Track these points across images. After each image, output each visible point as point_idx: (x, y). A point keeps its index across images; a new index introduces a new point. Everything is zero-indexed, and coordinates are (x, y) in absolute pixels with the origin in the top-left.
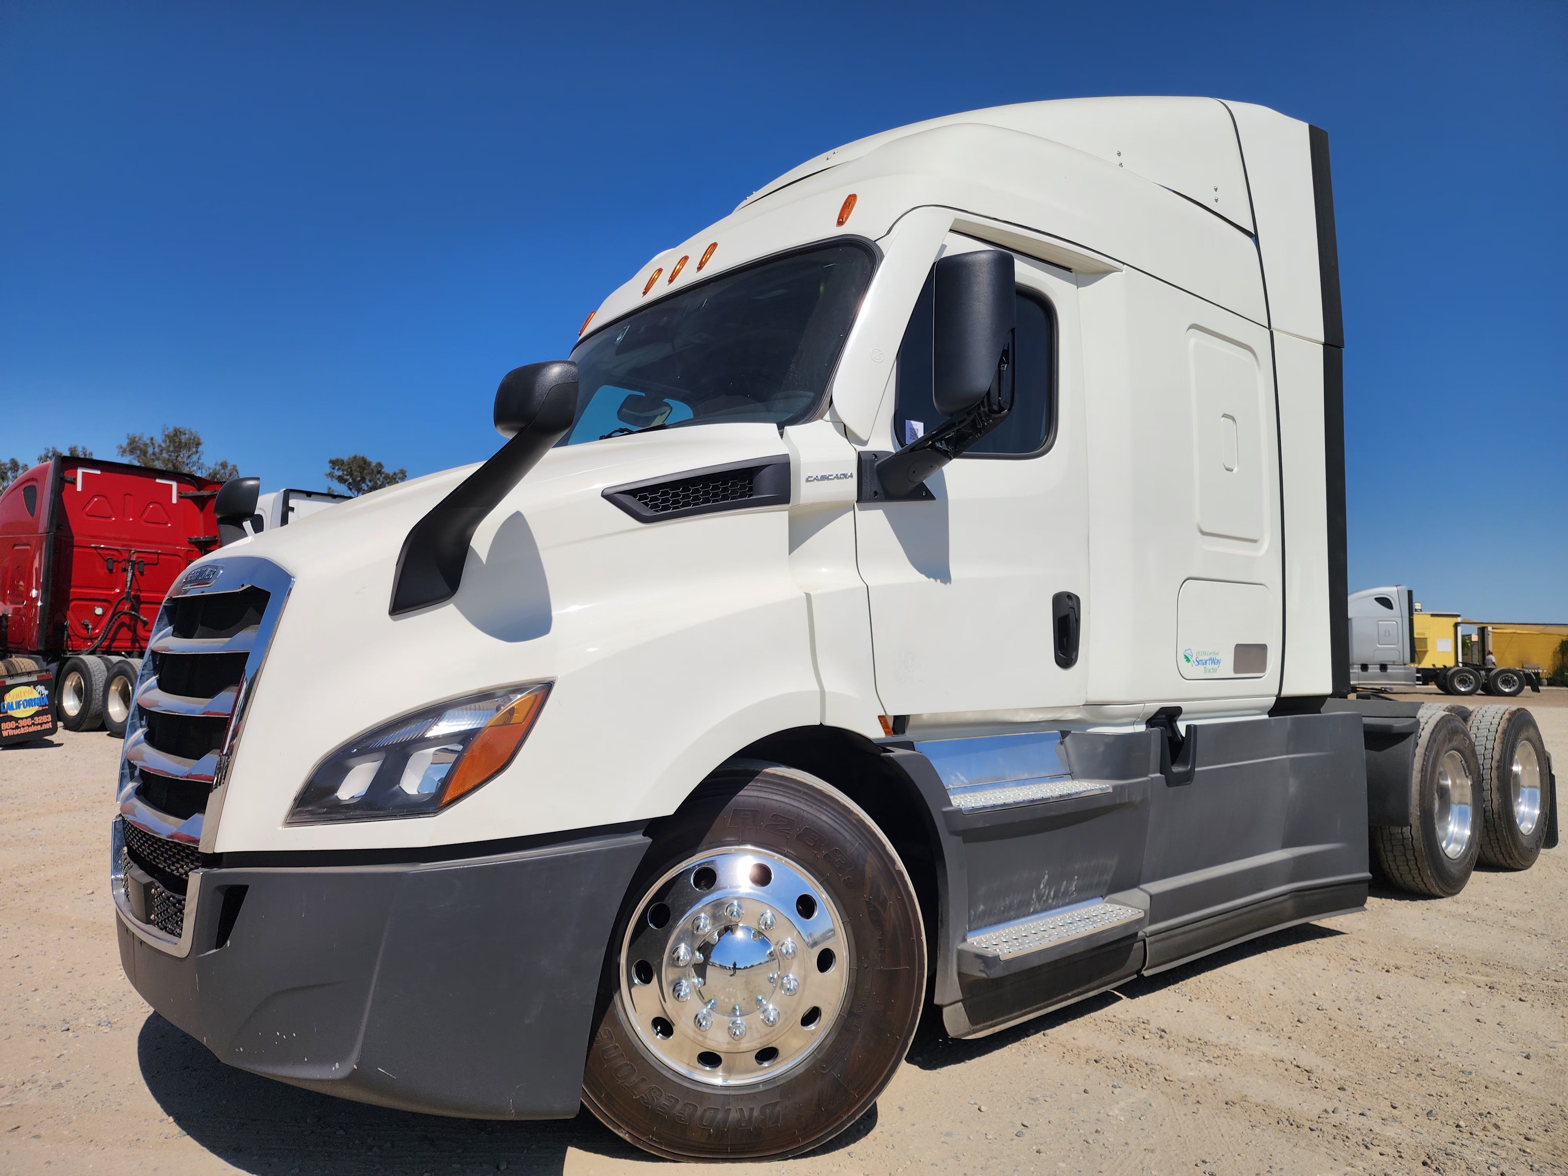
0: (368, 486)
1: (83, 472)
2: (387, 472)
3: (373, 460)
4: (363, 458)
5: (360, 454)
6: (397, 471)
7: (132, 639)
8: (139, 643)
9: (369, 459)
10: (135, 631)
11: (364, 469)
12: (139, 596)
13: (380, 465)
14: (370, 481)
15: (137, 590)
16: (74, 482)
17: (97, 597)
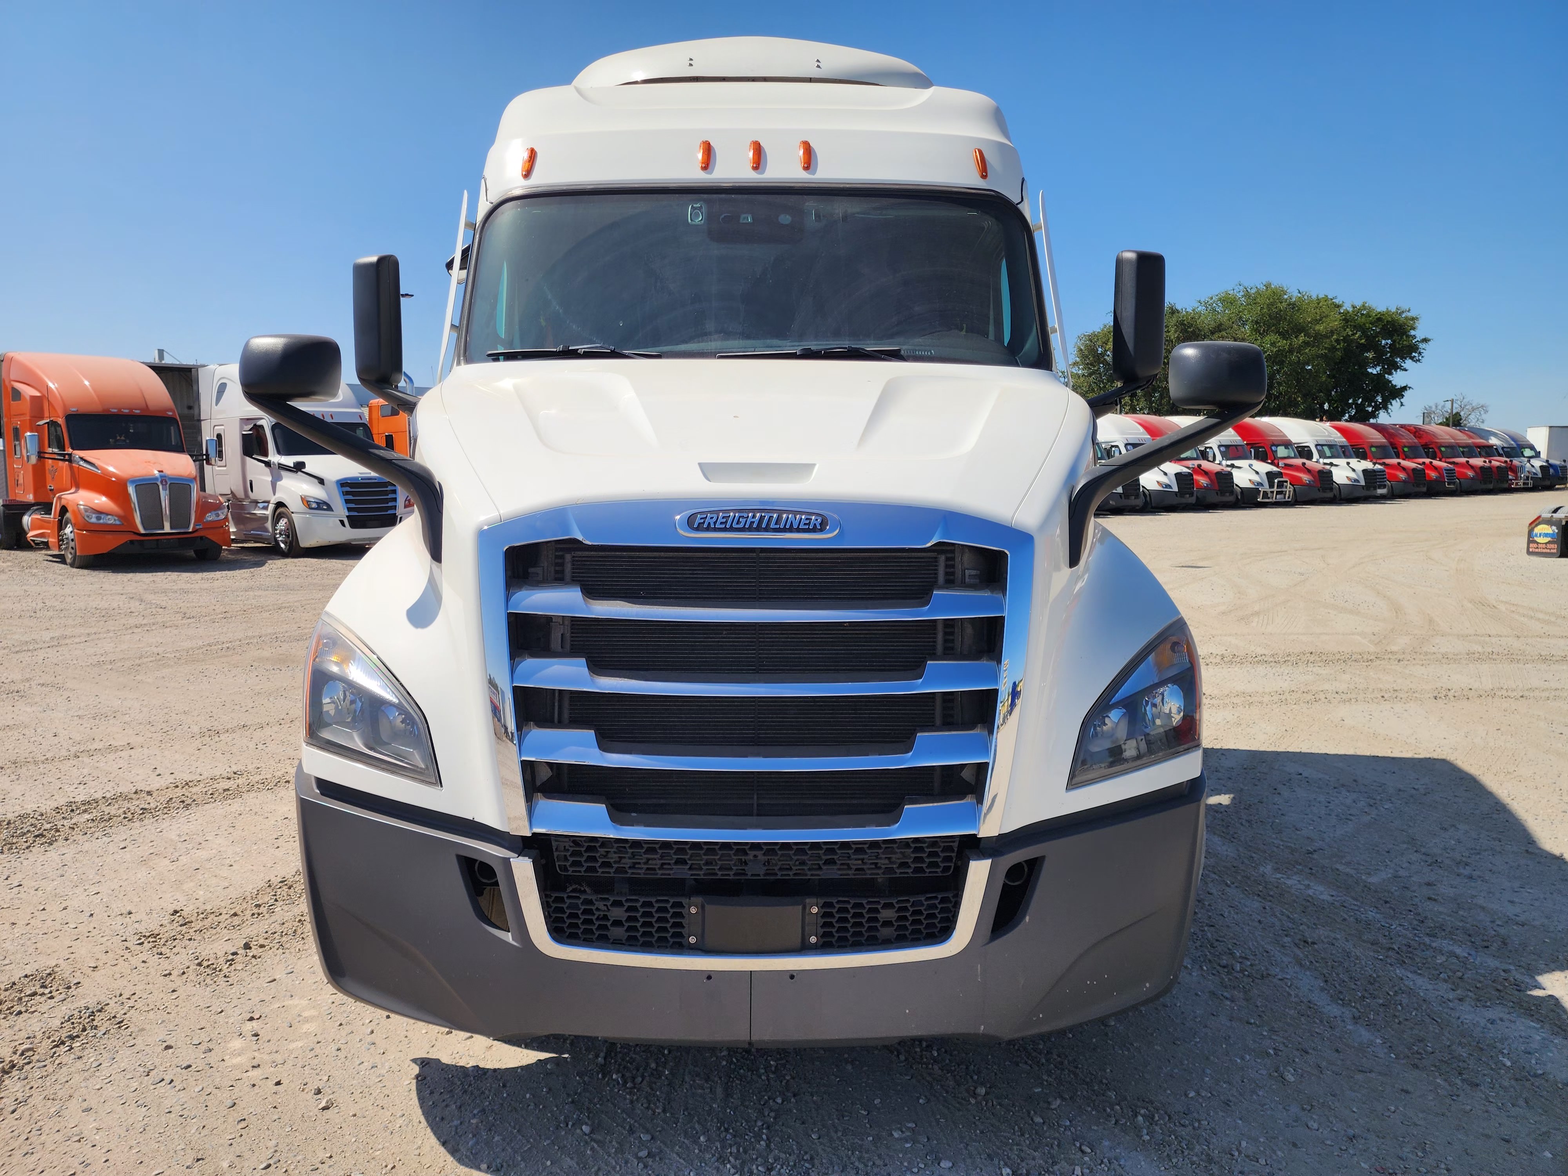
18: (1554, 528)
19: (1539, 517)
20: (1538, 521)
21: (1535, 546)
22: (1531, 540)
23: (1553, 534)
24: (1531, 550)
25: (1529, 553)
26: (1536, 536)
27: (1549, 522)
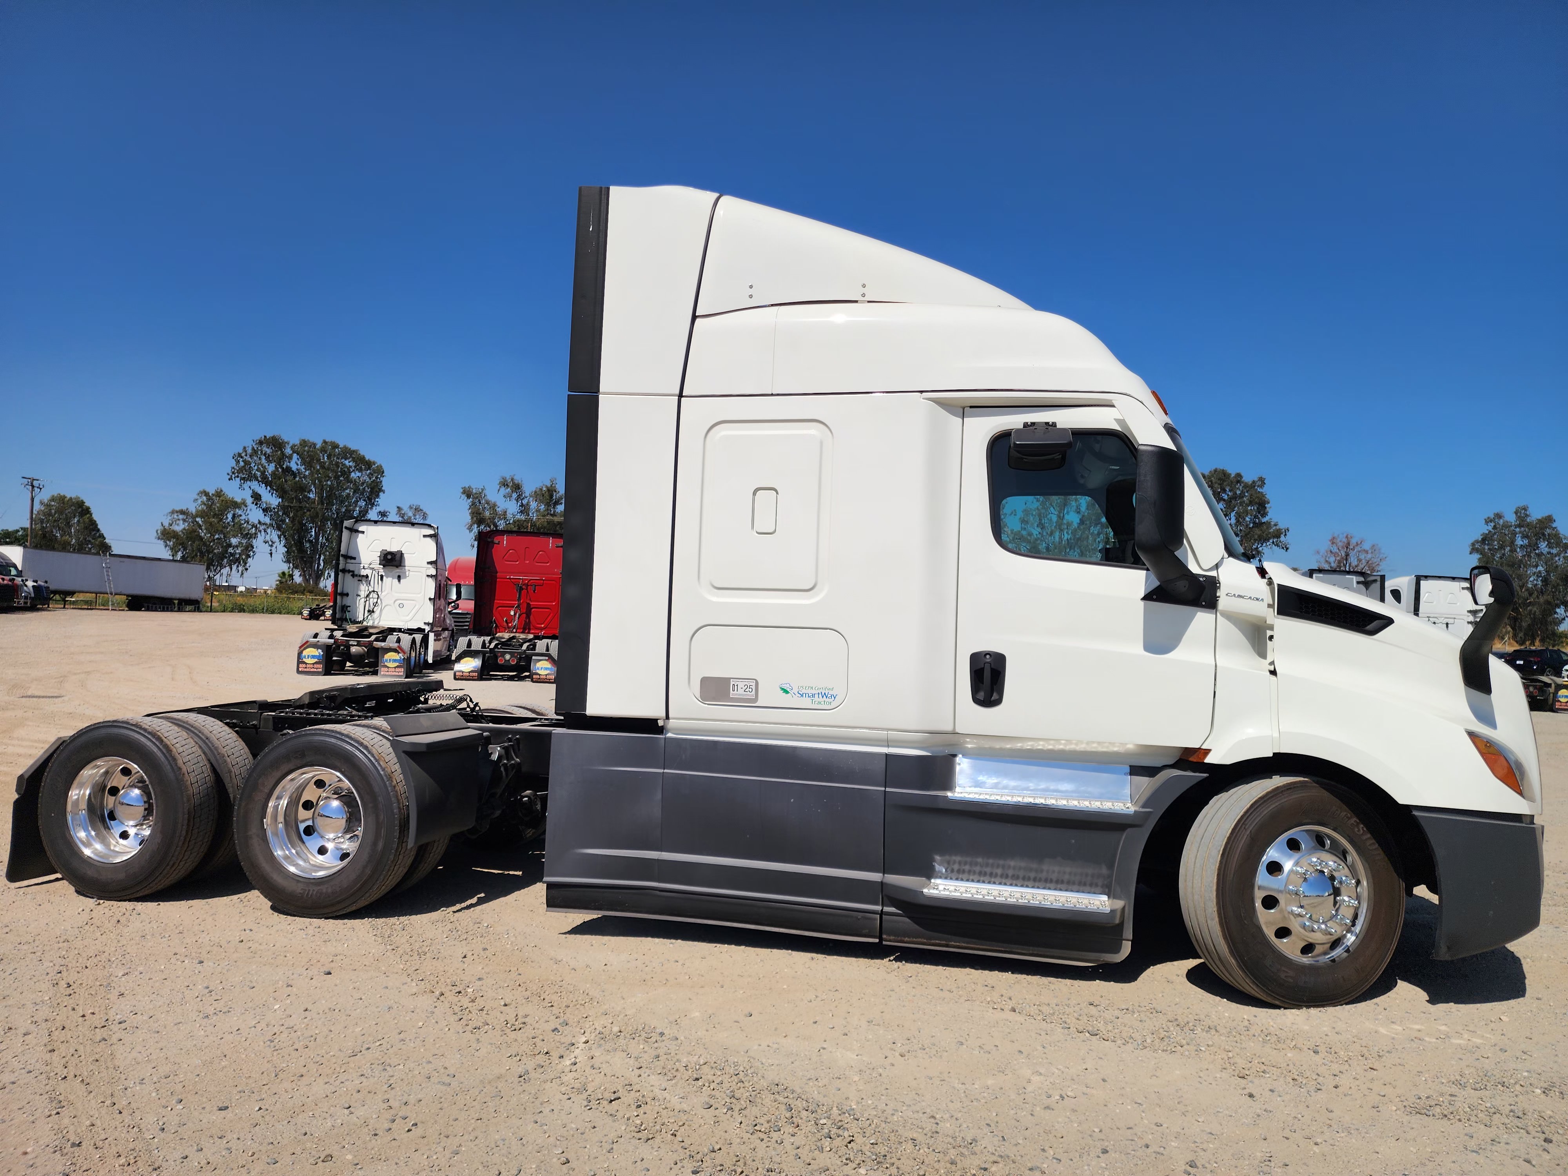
0: (1228, 495)
2: (1246, 481)
3: (1232, 471)
4: (1223, 470)
5: (1220, 467)
6: (1256, 479)
9: (1229, 471)
11: (1224, 481)
13: (1239, 475)
14: (1230, 491)
18: (320, 651)
19: (307, 642)
20: (305, 645)
21: (304, 665)
22: (300, 661)
23: (319, 656)
24: (300, 669)
25: (298, 672)
26: (305, 657)
27: (316, 646)
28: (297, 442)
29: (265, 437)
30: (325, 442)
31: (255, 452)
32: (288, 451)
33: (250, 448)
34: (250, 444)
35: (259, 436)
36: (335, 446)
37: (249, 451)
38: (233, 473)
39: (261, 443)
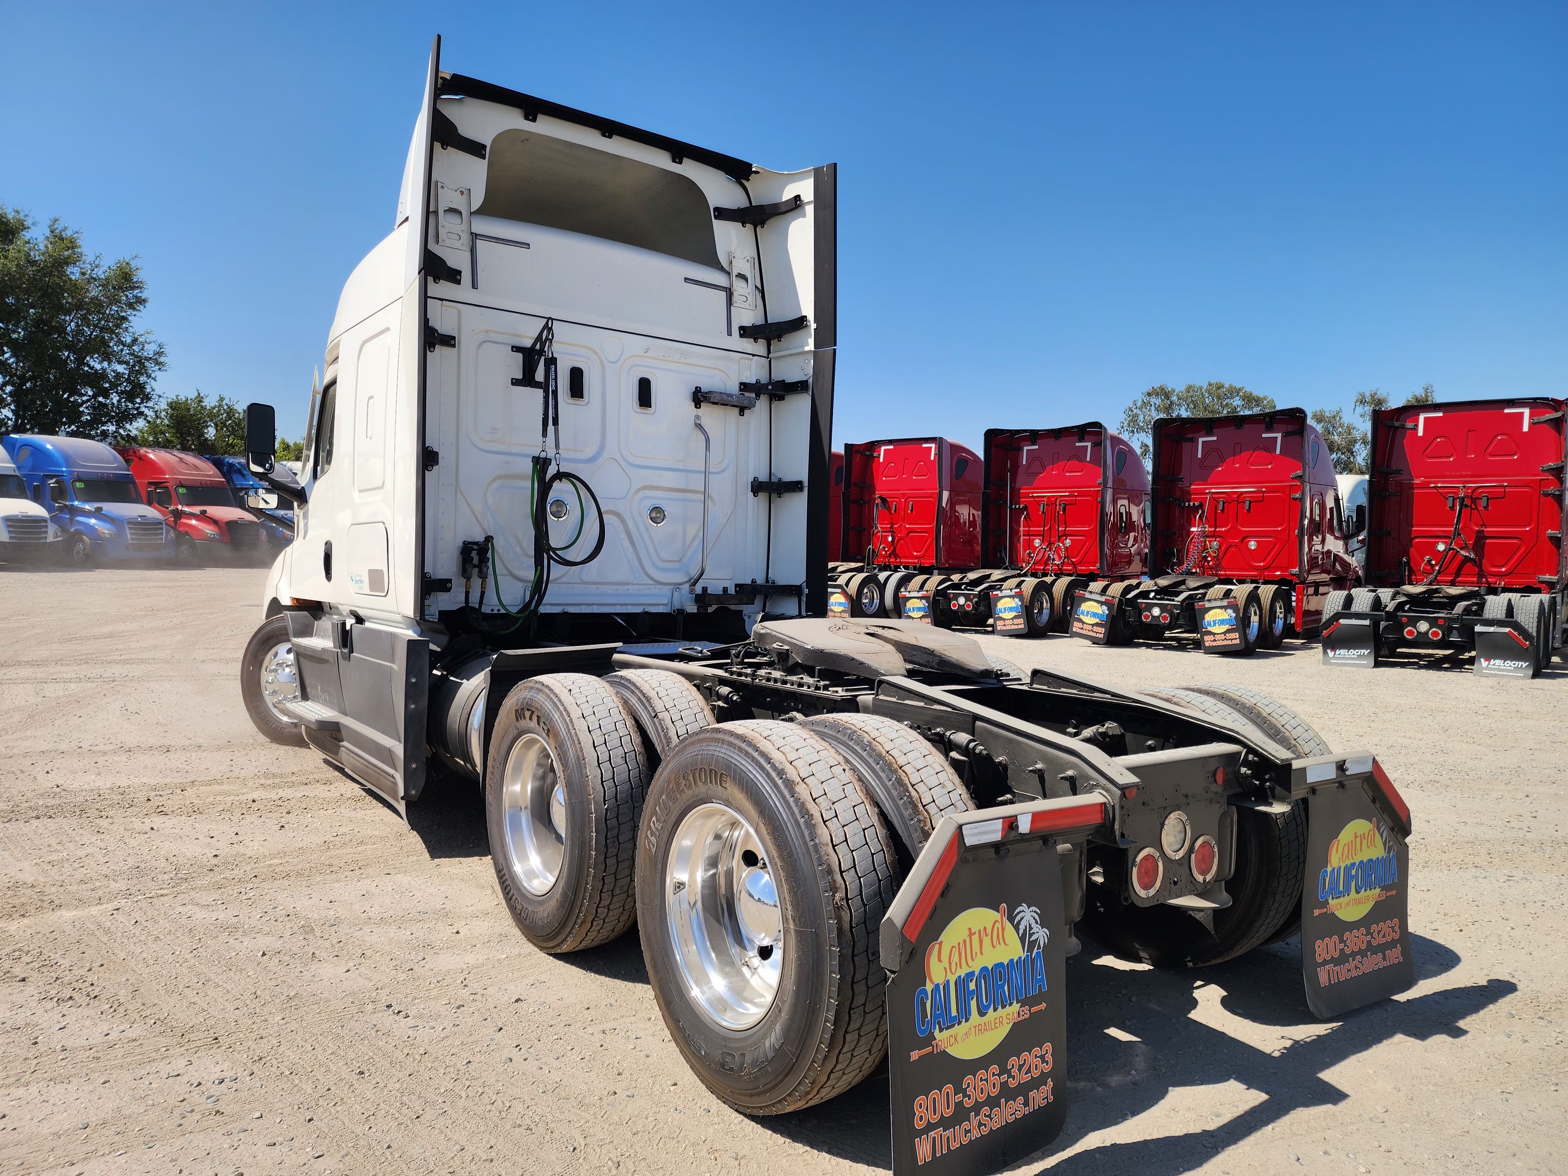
1: (1425, 418)
7: (1478, 574)
8: (1486, 578)
10: (1480, 567)
12: (1483, 531)
15: (1482, 525)
16: (1416, 428)
17: (1441, 534)
28: (1183, 389)
29: (1153, 388)
30: (1210, 385)
31: (1145, 404)
32: (1174, 398)
33: (1140, 401)
34: (1140, 398)
35: (1148, 388)
36: (1220, 387)
37: (1139, 404)
38: (1122, 427)
39: (1149, 394)
